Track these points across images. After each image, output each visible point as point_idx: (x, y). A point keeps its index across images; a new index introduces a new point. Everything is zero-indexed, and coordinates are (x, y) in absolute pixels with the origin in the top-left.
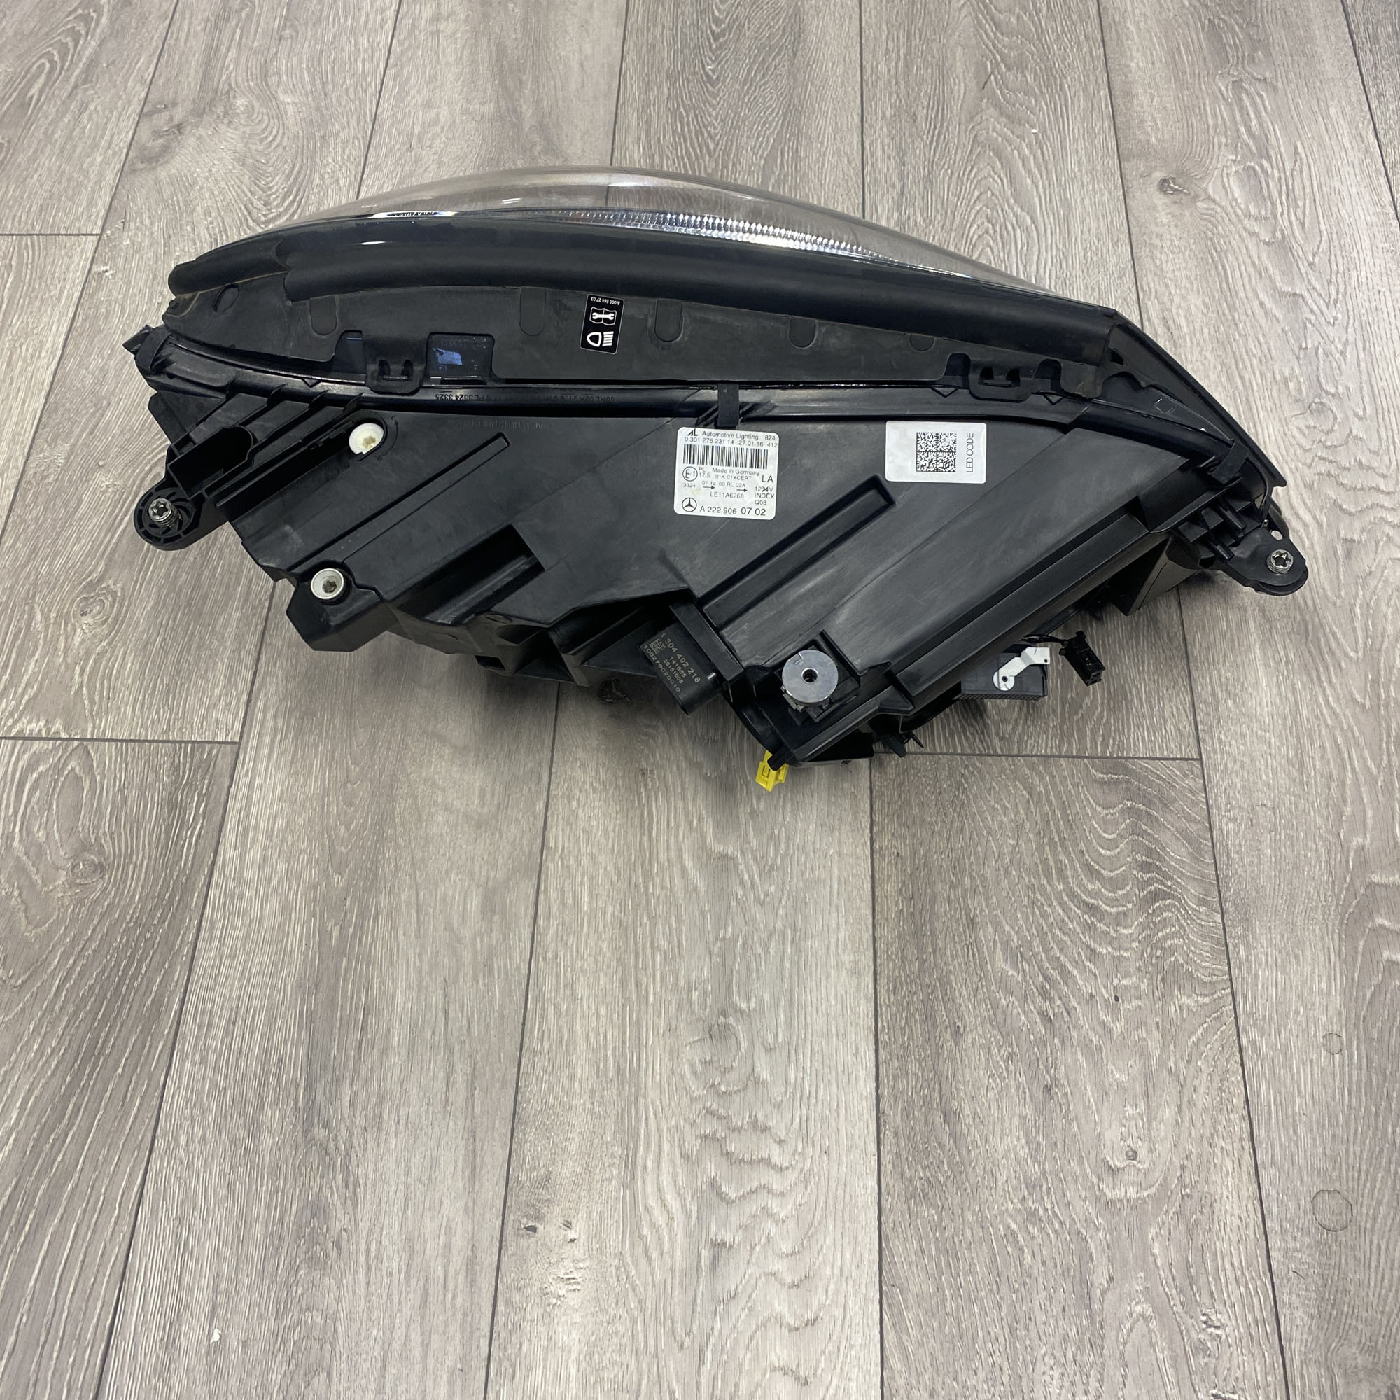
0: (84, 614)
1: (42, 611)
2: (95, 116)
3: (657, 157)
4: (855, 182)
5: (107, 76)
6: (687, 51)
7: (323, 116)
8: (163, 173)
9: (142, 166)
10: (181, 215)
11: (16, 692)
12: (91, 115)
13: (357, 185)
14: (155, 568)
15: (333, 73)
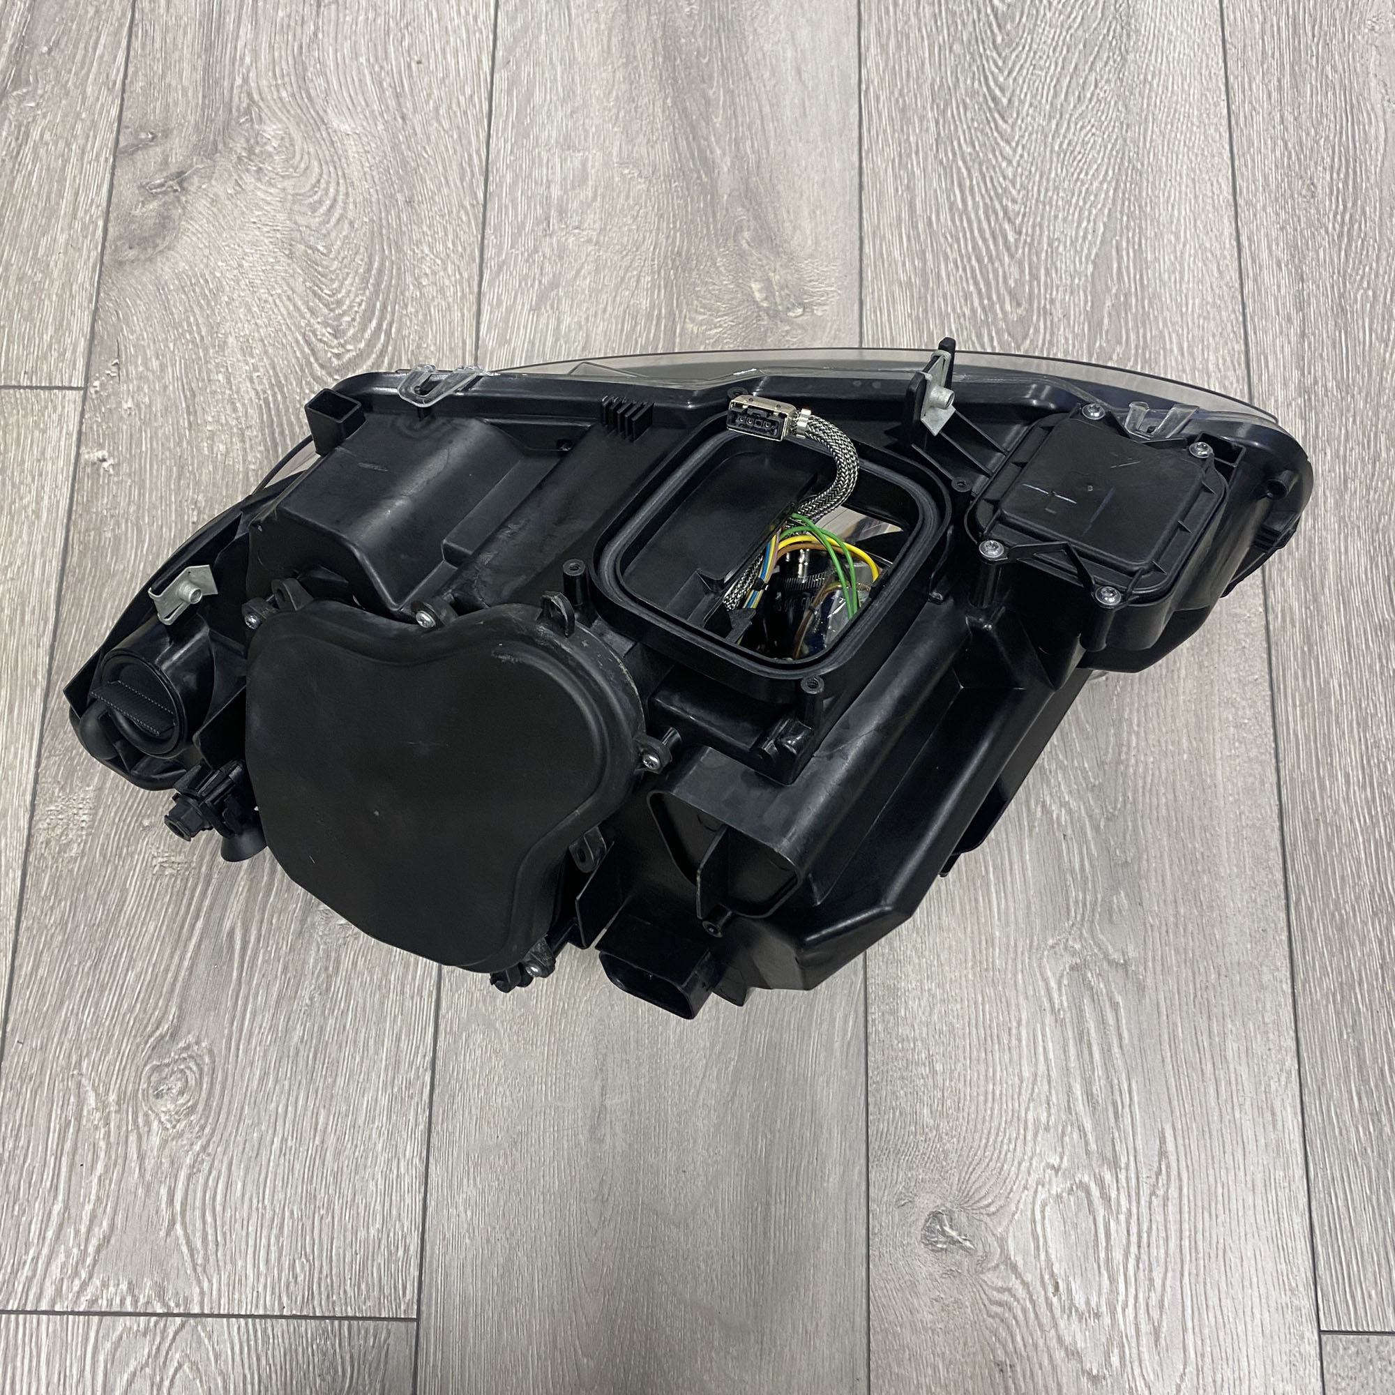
0: (158, 1096)
1: (95, 1089)
2: (42, 151)
3: (929, 256)
4: (1230, 311)
5: (50, 70)
6: (956, 47)
7: (404, 163)
8: (165, 269)
9: (131, 254)
10: (206, 351)
11: (77, 1232)
12: (35, 149)
13: (472, 298)
14: (254, 1014)
15: (411, 76)
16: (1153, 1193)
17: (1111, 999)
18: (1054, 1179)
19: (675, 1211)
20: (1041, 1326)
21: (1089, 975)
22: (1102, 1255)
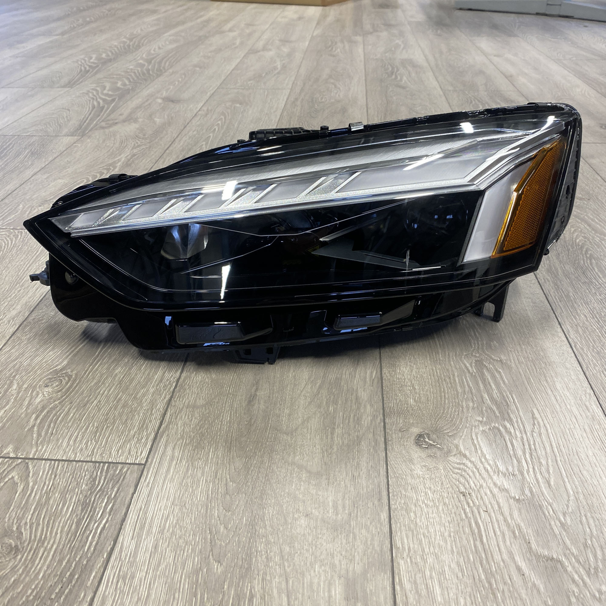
16: (532, 431)
17: (497, 370)
18: (480, 425)
19: (286, 429)
20: (483, 479)
21: (485, 363)
22: (512, 452)
